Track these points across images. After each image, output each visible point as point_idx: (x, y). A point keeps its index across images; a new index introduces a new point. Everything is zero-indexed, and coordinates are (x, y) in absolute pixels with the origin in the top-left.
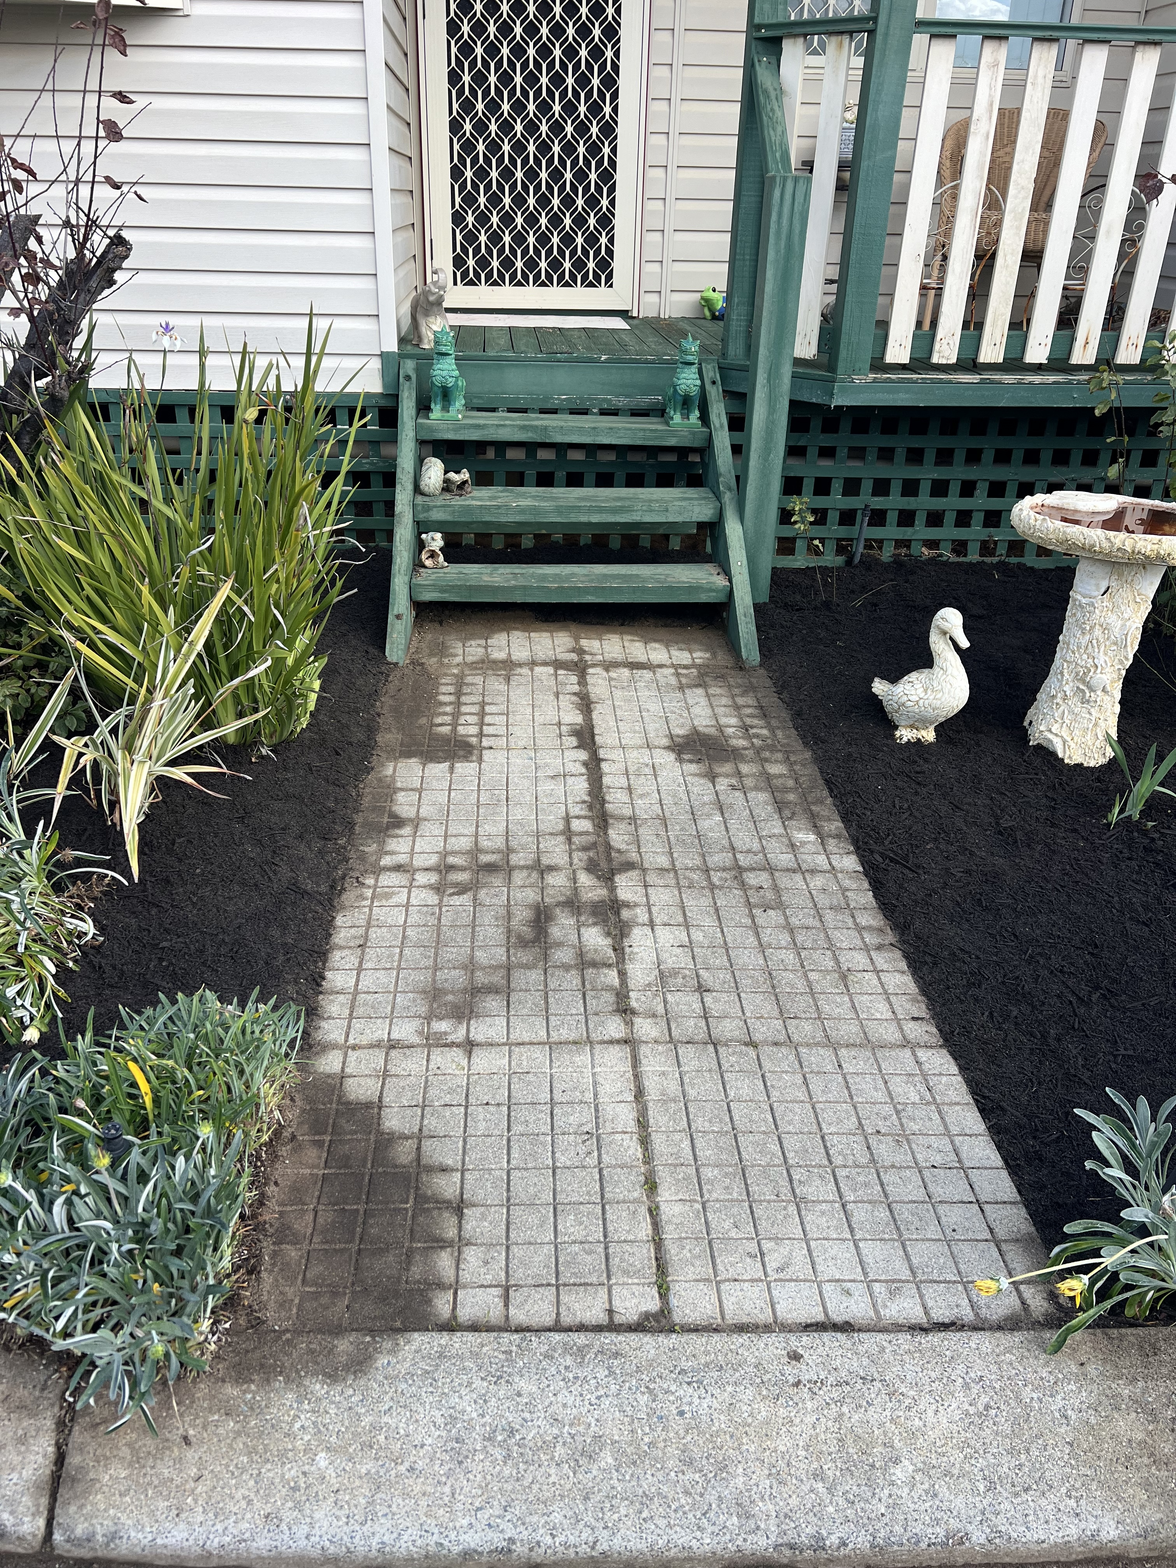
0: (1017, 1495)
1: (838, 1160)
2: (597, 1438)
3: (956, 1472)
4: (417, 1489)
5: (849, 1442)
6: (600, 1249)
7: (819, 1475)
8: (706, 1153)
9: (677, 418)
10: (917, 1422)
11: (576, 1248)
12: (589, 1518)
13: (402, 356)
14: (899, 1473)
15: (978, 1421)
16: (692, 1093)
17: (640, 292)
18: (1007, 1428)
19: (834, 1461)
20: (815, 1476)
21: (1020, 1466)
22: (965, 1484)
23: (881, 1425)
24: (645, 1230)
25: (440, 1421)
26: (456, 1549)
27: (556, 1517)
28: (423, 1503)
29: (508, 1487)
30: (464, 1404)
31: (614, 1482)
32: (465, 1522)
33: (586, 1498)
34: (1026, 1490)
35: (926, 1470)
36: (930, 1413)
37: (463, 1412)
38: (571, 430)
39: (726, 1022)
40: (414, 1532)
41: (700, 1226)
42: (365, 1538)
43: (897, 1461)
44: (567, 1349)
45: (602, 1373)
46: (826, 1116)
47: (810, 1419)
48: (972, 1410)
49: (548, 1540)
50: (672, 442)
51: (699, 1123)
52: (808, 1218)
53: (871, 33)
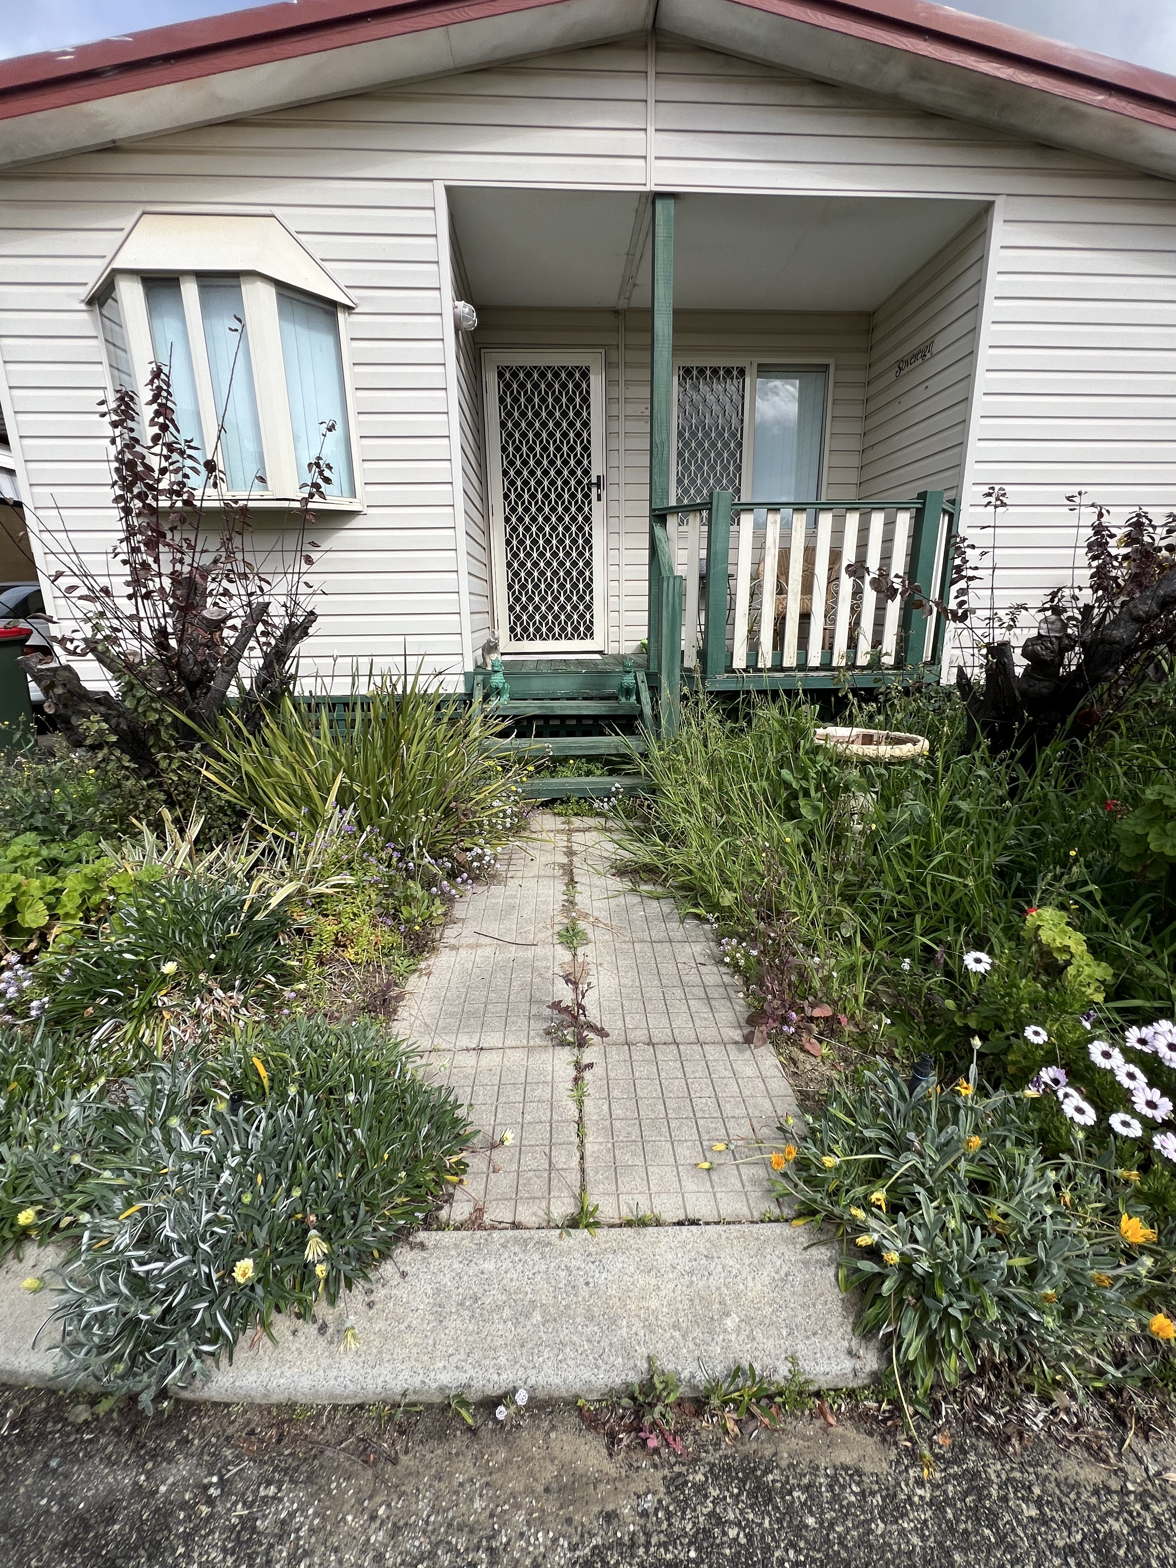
0: (808, 1338)
1: (699, 1114)
2: (532, 1302)
3: (767, 1321)
4: (411, 1341)
5: (697, 1301)
6: (546, 1175)
7: (676, 1326)
8: (618, 1112)
9: (623, 700)
10: (742, 1287)
11: (531, 1174)
12: (523, 1361)
13: (476, 673)
14: (730, 1323)
15: (780, 1284)
16: (612, 1075)
17: (607, 641)
18: (799, 1289)
19: (686, 1315)
20: (674, 1326)
21: (809, 1317)
22: (773, 1331)
23: (718, 1289)
24: (575, 1162)
25: (430, 1292)
26: (434, 1386)
27: (502, 1360)
28: (415, 1351)
29: (471, 1339)
30: (446, 1280)
31: (541, 1334)
32: (441, 1365)
33: (522, 1346)
34: (814, 1334)
35: (747, 1320)
36: (750, 1279)
37: (445, 1285)
38: (566, 708)
39: (638, 1032)
40: (406, 1374)
41: (609, 1157)
42: (374, 1378)
43: (728, 1314)
44: (516, 1241)
45: (536, 1256)
46: (694, 1086)
47: (671, 1286)
48: (777, 1277)
49: (495, 1377)
50: (621, 712)
51: (615, 1093)
52: (679, 1150)
53: (710, 510)
